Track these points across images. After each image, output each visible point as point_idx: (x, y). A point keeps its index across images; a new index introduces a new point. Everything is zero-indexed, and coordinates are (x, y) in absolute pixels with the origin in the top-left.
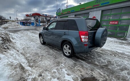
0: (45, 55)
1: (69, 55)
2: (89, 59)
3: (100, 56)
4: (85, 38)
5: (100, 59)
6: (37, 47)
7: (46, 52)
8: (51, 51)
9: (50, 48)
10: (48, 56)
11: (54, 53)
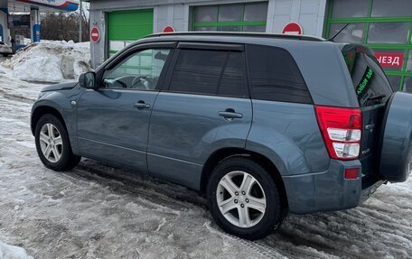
0: (111, 233)
1: (251, 224)
2: (349, 244)
3: (387, 226)
4: (348, 140)
5: (396, 240)
6: (31, 188)
7: (108, 212)
8: (132, 206)
9: (116, 190)
10: (133, 236)
11: (155, 217)
